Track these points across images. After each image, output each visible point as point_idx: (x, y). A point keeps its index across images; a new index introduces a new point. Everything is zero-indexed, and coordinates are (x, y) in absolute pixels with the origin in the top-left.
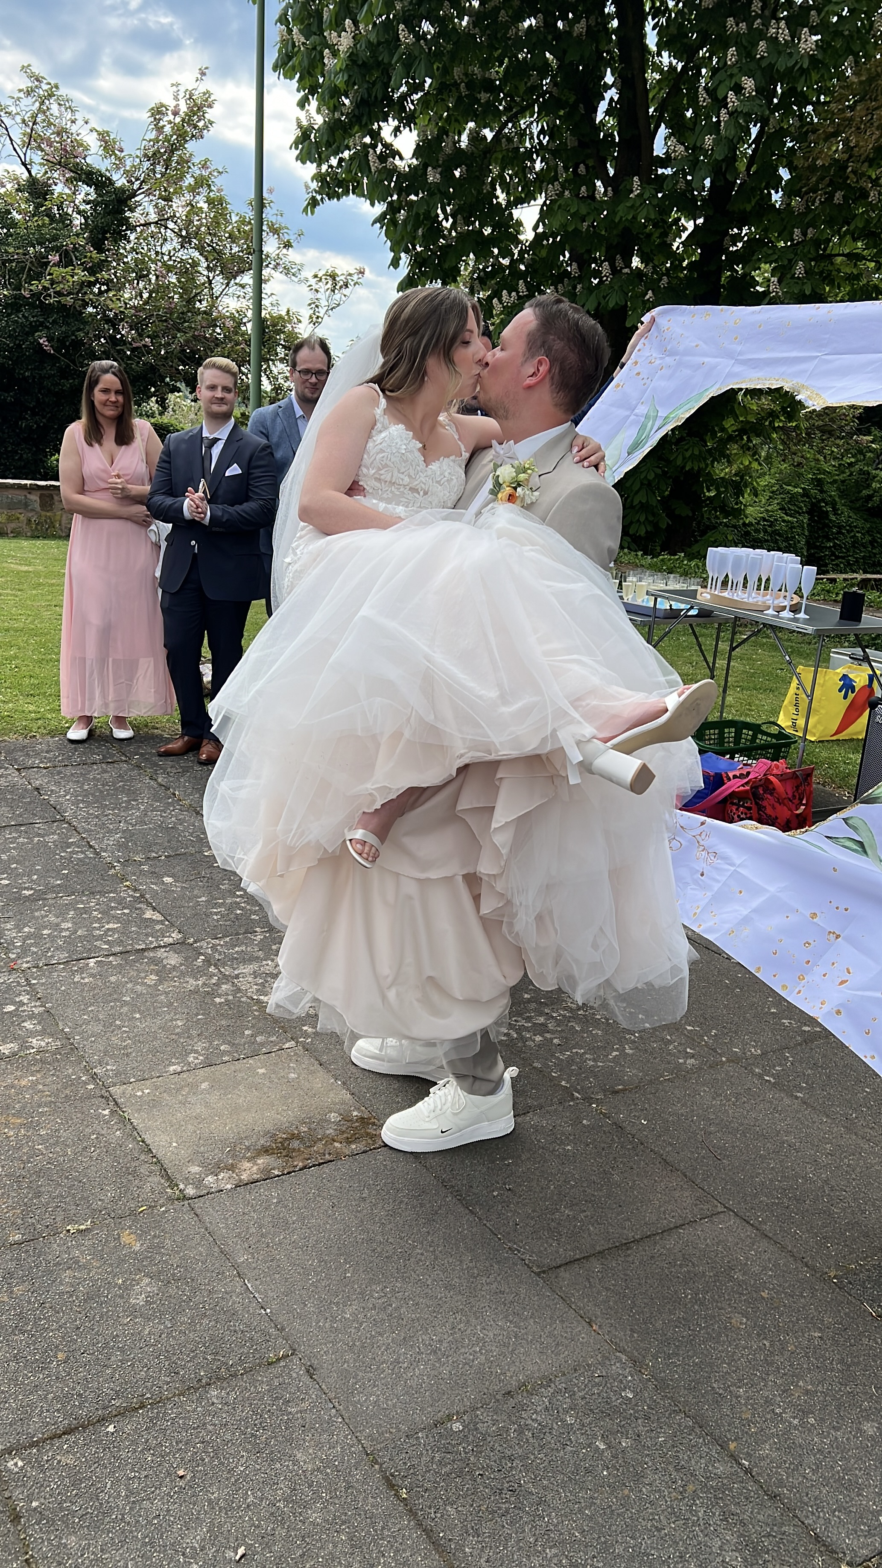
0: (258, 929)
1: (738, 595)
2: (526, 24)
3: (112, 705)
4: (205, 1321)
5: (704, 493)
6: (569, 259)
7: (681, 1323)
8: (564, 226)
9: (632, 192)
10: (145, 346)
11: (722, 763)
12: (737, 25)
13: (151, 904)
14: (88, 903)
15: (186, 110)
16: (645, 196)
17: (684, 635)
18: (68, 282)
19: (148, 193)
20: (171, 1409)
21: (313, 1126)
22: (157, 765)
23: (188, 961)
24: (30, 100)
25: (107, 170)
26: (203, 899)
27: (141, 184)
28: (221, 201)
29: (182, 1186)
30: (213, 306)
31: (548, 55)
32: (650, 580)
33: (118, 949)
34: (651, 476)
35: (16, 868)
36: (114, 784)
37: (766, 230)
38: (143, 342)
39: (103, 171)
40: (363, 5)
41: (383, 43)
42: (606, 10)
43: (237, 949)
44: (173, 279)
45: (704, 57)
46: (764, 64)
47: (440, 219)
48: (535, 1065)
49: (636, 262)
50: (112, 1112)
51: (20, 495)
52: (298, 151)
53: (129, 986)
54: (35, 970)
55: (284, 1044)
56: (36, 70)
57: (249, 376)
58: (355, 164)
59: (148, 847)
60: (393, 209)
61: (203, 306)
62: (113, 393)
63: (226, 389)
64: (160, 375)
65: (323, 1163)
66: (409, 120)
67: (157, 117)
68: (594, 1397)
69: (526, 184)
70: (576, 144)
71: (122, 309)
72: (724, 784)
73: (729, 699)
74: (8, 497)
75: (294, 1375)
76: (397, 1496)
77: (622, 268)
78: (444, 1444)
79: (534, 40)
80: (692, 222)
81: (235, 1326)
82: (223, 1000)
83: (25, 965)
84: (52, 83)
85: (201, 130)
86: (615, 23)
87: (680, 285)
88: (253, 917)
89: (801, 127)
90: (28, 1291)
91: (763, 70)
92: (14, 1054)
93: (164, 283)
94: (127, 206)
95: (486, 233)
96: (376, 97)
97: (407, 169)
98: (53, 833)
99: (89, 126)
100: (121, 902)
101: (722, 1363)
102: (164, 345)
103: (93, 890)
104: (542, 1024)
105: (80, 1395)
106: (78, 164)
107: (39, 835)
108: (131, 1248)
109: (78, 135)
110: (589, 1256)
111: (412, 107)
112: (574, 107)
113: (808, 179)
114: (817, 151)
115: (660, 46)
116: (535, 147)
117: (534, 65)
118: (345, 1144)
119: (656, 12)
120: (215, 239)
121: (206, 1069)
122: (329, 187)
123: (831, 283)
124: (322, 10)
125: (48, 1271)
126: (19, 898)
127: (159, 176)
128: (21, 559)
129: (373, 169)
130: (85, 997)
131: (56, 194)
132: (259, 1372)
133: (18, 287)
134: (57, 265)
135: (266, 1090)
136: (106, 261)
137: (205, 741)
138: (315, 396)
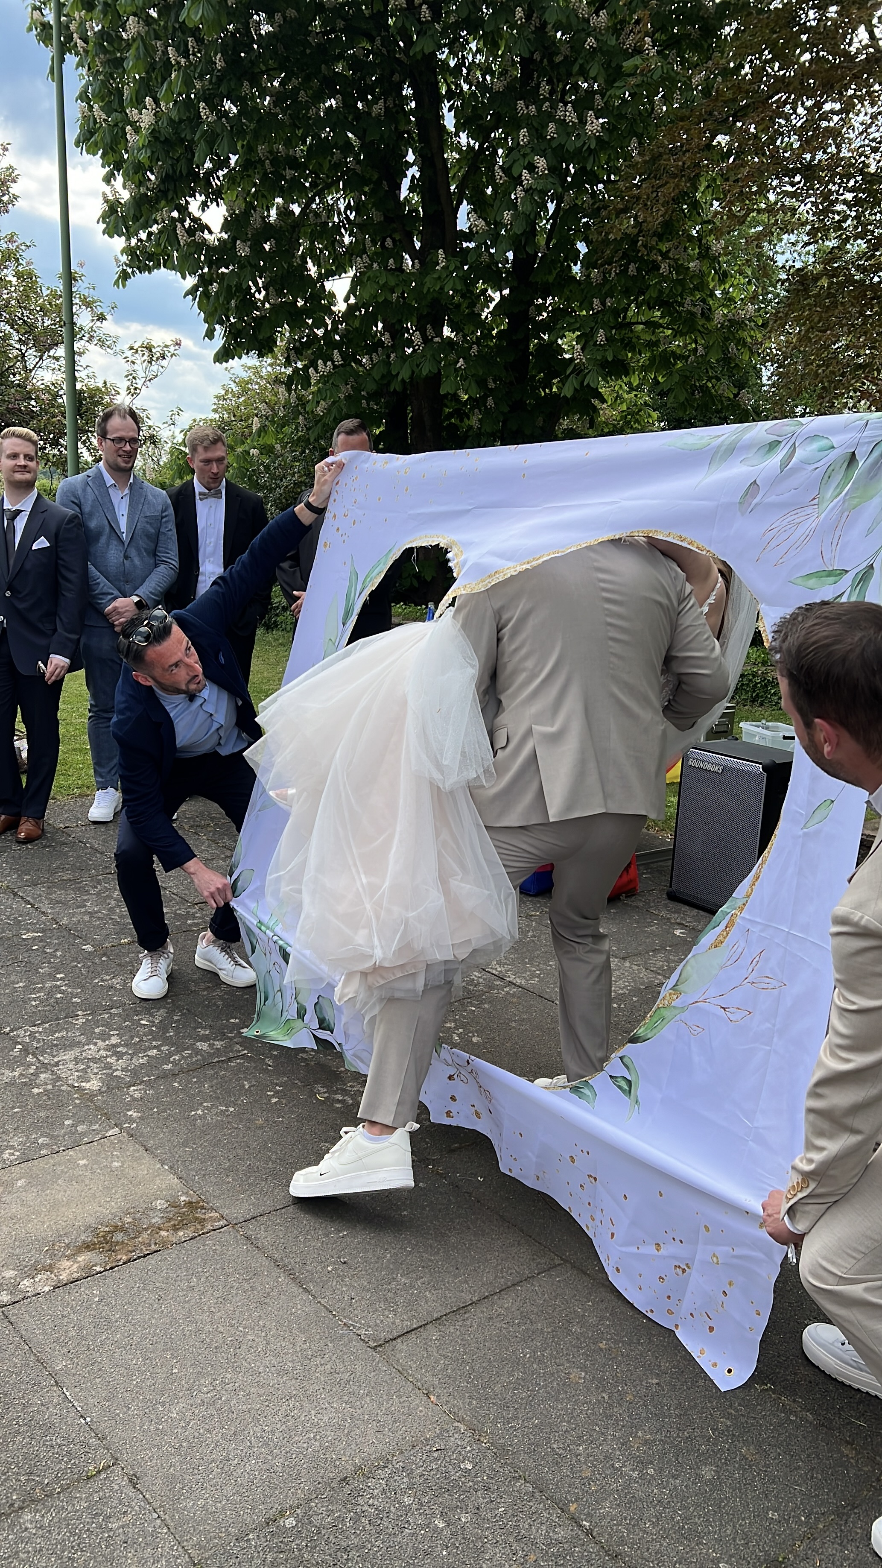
0: (79, 1013)
2: (327, 104)
4: (19, 1438)
6: (383, 327)
7: (520, 1384)
8: (375, 297)
9: (438, 264)
12: (527, 108)
16: (451, 268)
21: (138, 1216)
23: (4, 1051)
26: (21, 984)
28: (30, 275)
30: (27, 378)
31: (350, 135)
37: (568, 300)
40: (162, 84)
41: (185, 120)
42: (404, 93)
43: (56, 1035)
45: (500, 139)
46: (554, 144)
47: (252, 291)
49: (447, 331)
52: (105, 226)
55: (107, 1131)
57: (68, 448)
58: (164, 238)
60: (204, 281)
61: (16, 379)
63: (28, 457)
65: (148, 1254)
66: (216, 195)
68: (432, 1473)
69: (336, 257)
70: (382, 219)
75: (116, 1488)
77: (433, 337)
78: (276, 1543)
79: (335, 119)
80: (498, 293)
81: (51, 1440)
82: (41, 1090)
85: (6, 204)
86: (413, 105)
87: (490, 353)
88: (74, 1000)
89: (593, 204)
91: (554, 150)
95: (299, 304)
96: (181, 171)
97: (217, 243)
101: (561, 1421)
110: (427, 1324)
111: (219, 183)
112: (378, 183)
113: (603, 253)
114: (609, 226)
115: (459, 127)
116: (343, 222)
117: (336, 143)
118: (172, 1232)
119: (450, 95)
120: (26, 313)
121: (22, 1165)
122: (139, 260)
123: (633, 350)
124: (123, 87)
129: (182, 243)
132: (77, 1488)
135: (87, 1182)
137: (23, 819)
138: (126, 465)
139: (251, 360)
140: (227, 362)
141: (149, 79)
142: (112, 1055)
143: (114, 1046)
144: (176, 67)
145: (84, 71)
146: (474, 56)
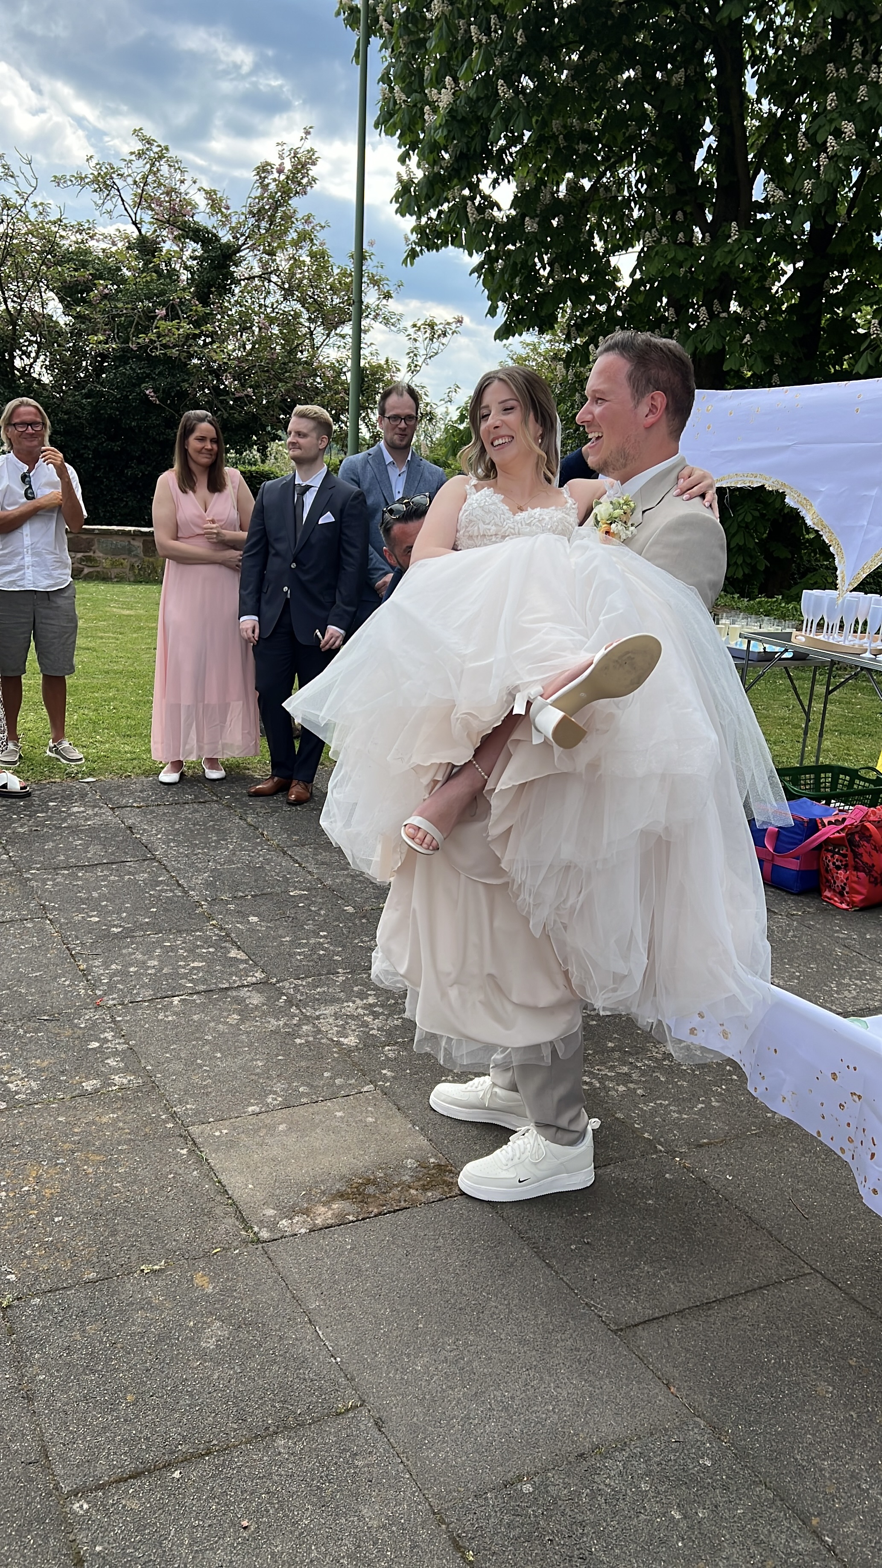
0: (340, 970)
1: (833, 639)
2: (625, 76)
3: (206, 747)
4: (275, 1368)
5: (804, 536)
6: (667, 304)
7: (763, 1389)
8: (661, 272)
9: (730, 237)
10: (247, 396)
11: (817, 809)
12: (837, 71)
13: (236, 943)
14: (175, 941)
15: (290, 168)
16: (744, 241)
17: (781, 678)
18: (174, 334)
19: (252, 248)
20: (238, 1457)
21: (390, 1172)
22: (247, 805)
23: (271, 1001)
24: (141, 162)
25: (214, 227)
26: (288, 939)
27: (246, 240)
28: (323, 254)
29: (256, 1229)
30: (313, 356)
31: (646, 105)
32: (744, 622)
33: (202, 988)
34: (749, 519)
35: (106, 906)
36: (205, 824)
37: (867, 272)
38: (245, 392)
39: (210, 228)
40: (463, 63)
41: (482, 98)
42: (706, 60)
43: (318, 990)
44: (276, 330)
45: (804, 104)
46: (865, 108)
47: (537, 268)
48: (617, 1115)
49: (734, 306)
50: (190, 1152)
51: (123, 542)
52: (398, 205)
53: (212, 1024)
54: (120, 1007)
55: (362, 1087)
56: (149, 133)
57: (348, 424)
58: (454, 216)
59: (235, 886)
60: (491, 259)
61: (303, 356)
62: (208, 442)
64: (261, 424)
65: (398, 1210)
66: (507, 172)
67: (263, 175)
68: (670, 1463)
69: (623, 231)
70: (674, 191)
71: (225, 360)
72: (819, 830)
73: (826, 744)
74: (112, 544)
75: (363, 1428)
76: (464, 1558)
77: (719, 313)
78: (513, 1506)
79: (632, 91)
80: (791, 265)
81: (304, 1374)
82: (303, 1041)
83: (111, 1002)
84: (163, 145)
85: (305, 187)
86: (714, 72)
87: (779, 328)
88: (336, 958)
90: (100, 1331)
91: (863, 114)
92: (96, 1091)
93: (267, 334)
94: (232, 261)
95: (583, 281)
96: (475, 150)
97: (505, 220)
98: (143, 872)
99: (197, 185)
100: (207, 941)
101: (805, 1433)
102: (265, 395)
103: (180, 928)
104: (626, 1074)
105: (147, 1439)
106: (185, 222)
107: (130, 873)
108: (203, 1290)
109: (186, 194)
110: (669, 1315)
111: (511, 160)
112: (672, 155)
115: (760, 94)
116: (633, 195)
117: (633, 115)
118: (421, 1191)
119: (755, 60)
120: (317, 292)
121: (284, 1111)
122: (428, 239)
124: (424, 68)
125: (121, 1311)
126: (108, 935)
127: (263, 231)
128: (124, 603)
129: (471, 220)
130: (167, 1036)
131: (164, 251)
132: (326, 1422)
133: (126, 341)
134: (165, 318)
135: (343, 1133)
136: (211, 314)
137: (295, 782)
138: (404, 443)
139: (530, 337)
140: (507, 338)
141: (450, 58)
142: (369, 1015)
143: (370, 1005)
144: (477, 45)
145: (387, 53)
146: (783, 19)
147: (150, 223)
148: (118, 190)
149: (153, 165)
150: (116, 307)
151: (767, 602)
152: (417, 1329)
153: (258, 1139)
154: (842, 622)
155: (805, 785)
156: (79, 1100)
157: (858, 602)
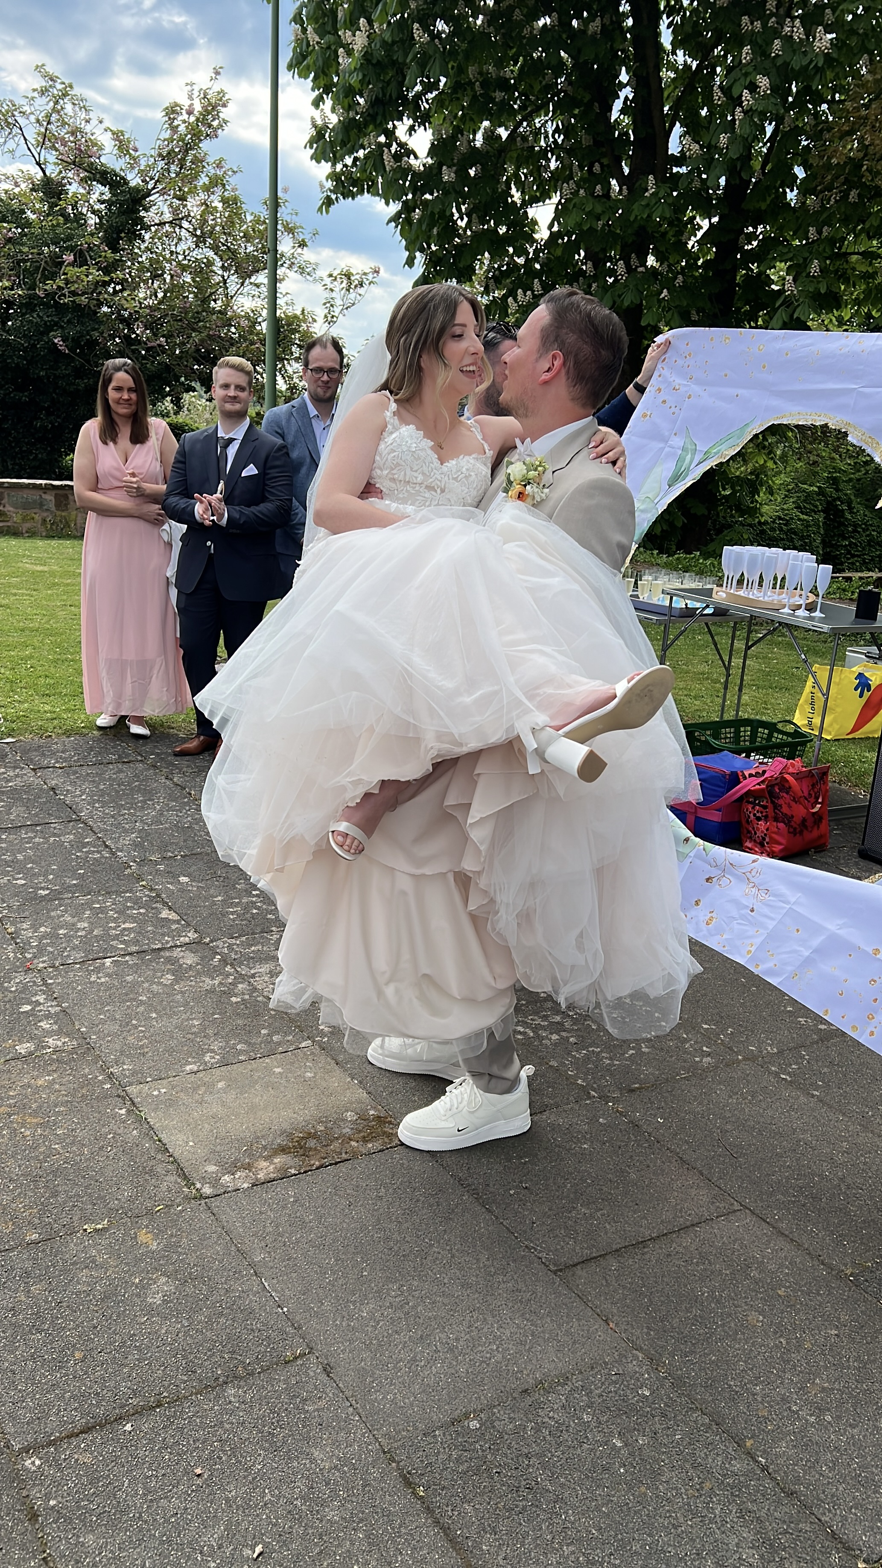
0: (274, 929)
1: (753, 594)
2: (541, 23)
4: (222, 1320)
5: (720, 492)
6: (585, 257)
7: (698, 1321)
8: (579, 225)
9: (647, 190)
10: (159, 345)
11: (738, 762)
12: (752, 23)
13: (167, 903)
14: (105, 903)
15: (200, 109)
16: (661, 195)
17: (699, 634)
18: (83, 281)
19: (162, 193)
20: (189, 1407)
21: (329, 1125)
22: (173, 765)
23: (204, 960)
24: (44, 100)
25: (121, 169)
26: (220, 898)
27: (156, 184)
28: (235, 200)
29: (198, 1186)
30: (227, 305)
31: (562, 53)
32: (666, 578)
33: (134, 949)
35: (32, 868)
36: (130, 784)
37: (781, 229)
38: (158, 342)
39: (118, 170)
40: (377, 5)
41: (398, 42)
42: (621, 9)
43: (253, 948)
44: (188, 279)
45: (718, 56)
46: (779, 62)
47: (455, 218)
48: (550, 1063)
49: (651, 261)
50: (129, 1112)
51: (34, 496)
52: (313, 151)
53: (146, 985)
54: (51, 970)
55: (300, 1043)
56: (50, 69)
57: (264, 375)
58: (370, 163)
59: (164, 847)
60: (408, 208)
61: (217, 305)
62: (126, 391)
63: (239, 388)
64: (175, 375)
65: (339, 1162)
66: (423, 119)
67: (172, 116)
68: (610, 1395)
69: (541, 183)
70: (591, 143)
71: (136, 309)
72: (740, 782)
73: (745, 698)
74: (23, 497)
75: (312, 1374)
76: (414, 1493)
77: (637, 267)
78: (461, 1442)
79: (549, 38)
80: (707, 220)
81: (252, 1324)
82: (239, 1000)
83: (41, 965)
84: (67, 82)
85: (215, 130)
86: (630, 22)
87: (695, 284)
88: (269, 916)
89: (816, 125)
90: (45, 1290)
91: (778, 68)
92: (31, 1054)
93: (178, 282)
94: (142, 206)
95: (501, 232)
96: (391, 95)
97: (422, 168)
98: (68, 834)
99: (104, 126)
100: (137, 902)
101: (738, 1360)
102: (179, 345)
103: (109, 890)
104: (558, 1023)
105: (98, 1394)
106: (92, 163)
107: (55, 835)
108: (148, 1247)
109: (92, 135)
110: (606, 1254)
111: (427, 106)
112: (589, 106)
113: (823, 178)
114: (832, 149)
115: (675, 45)
116: (550, 146)
117: (549, 63)
118: (361, 1143)
119: (670, 11)
120: (230, 239)
121: (222, 1068)
122: (344, 187)
123: (847, 281)
124: (337, 9)
125: (65, 1271)
126: (35, 897)
127: (174, 175)
128: (37, 558)
129: (388, 168)
130: (101, 997)
131: (70, 194)
132: (276, 1370)
133: (33, 287)
134: (72, 264)
135: (282, 1089)
136: (121, 261)
138: (328, 395)
147: (55, 164)
148: (21, 129)
149: (56, 103)
150: (20, 251)
151: (685, 558)
152: (362, 1276)
153: (197, 1097)
154: (761, 576)
155: (726, 738)
156: (13, 1063)
157: (777, 558)
